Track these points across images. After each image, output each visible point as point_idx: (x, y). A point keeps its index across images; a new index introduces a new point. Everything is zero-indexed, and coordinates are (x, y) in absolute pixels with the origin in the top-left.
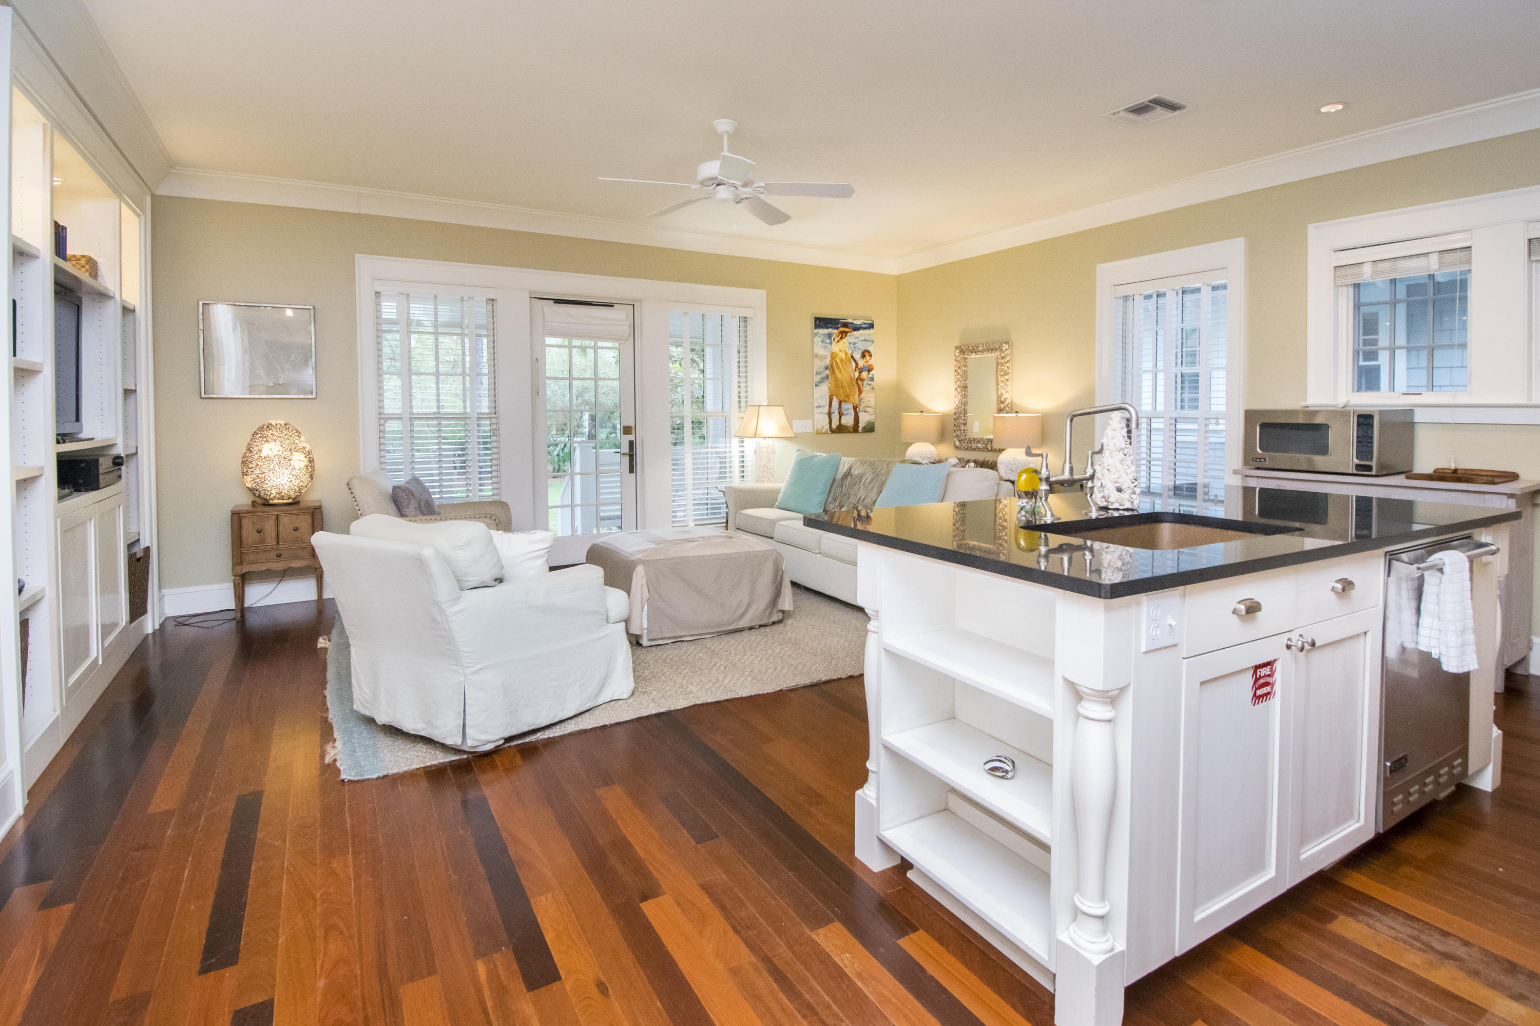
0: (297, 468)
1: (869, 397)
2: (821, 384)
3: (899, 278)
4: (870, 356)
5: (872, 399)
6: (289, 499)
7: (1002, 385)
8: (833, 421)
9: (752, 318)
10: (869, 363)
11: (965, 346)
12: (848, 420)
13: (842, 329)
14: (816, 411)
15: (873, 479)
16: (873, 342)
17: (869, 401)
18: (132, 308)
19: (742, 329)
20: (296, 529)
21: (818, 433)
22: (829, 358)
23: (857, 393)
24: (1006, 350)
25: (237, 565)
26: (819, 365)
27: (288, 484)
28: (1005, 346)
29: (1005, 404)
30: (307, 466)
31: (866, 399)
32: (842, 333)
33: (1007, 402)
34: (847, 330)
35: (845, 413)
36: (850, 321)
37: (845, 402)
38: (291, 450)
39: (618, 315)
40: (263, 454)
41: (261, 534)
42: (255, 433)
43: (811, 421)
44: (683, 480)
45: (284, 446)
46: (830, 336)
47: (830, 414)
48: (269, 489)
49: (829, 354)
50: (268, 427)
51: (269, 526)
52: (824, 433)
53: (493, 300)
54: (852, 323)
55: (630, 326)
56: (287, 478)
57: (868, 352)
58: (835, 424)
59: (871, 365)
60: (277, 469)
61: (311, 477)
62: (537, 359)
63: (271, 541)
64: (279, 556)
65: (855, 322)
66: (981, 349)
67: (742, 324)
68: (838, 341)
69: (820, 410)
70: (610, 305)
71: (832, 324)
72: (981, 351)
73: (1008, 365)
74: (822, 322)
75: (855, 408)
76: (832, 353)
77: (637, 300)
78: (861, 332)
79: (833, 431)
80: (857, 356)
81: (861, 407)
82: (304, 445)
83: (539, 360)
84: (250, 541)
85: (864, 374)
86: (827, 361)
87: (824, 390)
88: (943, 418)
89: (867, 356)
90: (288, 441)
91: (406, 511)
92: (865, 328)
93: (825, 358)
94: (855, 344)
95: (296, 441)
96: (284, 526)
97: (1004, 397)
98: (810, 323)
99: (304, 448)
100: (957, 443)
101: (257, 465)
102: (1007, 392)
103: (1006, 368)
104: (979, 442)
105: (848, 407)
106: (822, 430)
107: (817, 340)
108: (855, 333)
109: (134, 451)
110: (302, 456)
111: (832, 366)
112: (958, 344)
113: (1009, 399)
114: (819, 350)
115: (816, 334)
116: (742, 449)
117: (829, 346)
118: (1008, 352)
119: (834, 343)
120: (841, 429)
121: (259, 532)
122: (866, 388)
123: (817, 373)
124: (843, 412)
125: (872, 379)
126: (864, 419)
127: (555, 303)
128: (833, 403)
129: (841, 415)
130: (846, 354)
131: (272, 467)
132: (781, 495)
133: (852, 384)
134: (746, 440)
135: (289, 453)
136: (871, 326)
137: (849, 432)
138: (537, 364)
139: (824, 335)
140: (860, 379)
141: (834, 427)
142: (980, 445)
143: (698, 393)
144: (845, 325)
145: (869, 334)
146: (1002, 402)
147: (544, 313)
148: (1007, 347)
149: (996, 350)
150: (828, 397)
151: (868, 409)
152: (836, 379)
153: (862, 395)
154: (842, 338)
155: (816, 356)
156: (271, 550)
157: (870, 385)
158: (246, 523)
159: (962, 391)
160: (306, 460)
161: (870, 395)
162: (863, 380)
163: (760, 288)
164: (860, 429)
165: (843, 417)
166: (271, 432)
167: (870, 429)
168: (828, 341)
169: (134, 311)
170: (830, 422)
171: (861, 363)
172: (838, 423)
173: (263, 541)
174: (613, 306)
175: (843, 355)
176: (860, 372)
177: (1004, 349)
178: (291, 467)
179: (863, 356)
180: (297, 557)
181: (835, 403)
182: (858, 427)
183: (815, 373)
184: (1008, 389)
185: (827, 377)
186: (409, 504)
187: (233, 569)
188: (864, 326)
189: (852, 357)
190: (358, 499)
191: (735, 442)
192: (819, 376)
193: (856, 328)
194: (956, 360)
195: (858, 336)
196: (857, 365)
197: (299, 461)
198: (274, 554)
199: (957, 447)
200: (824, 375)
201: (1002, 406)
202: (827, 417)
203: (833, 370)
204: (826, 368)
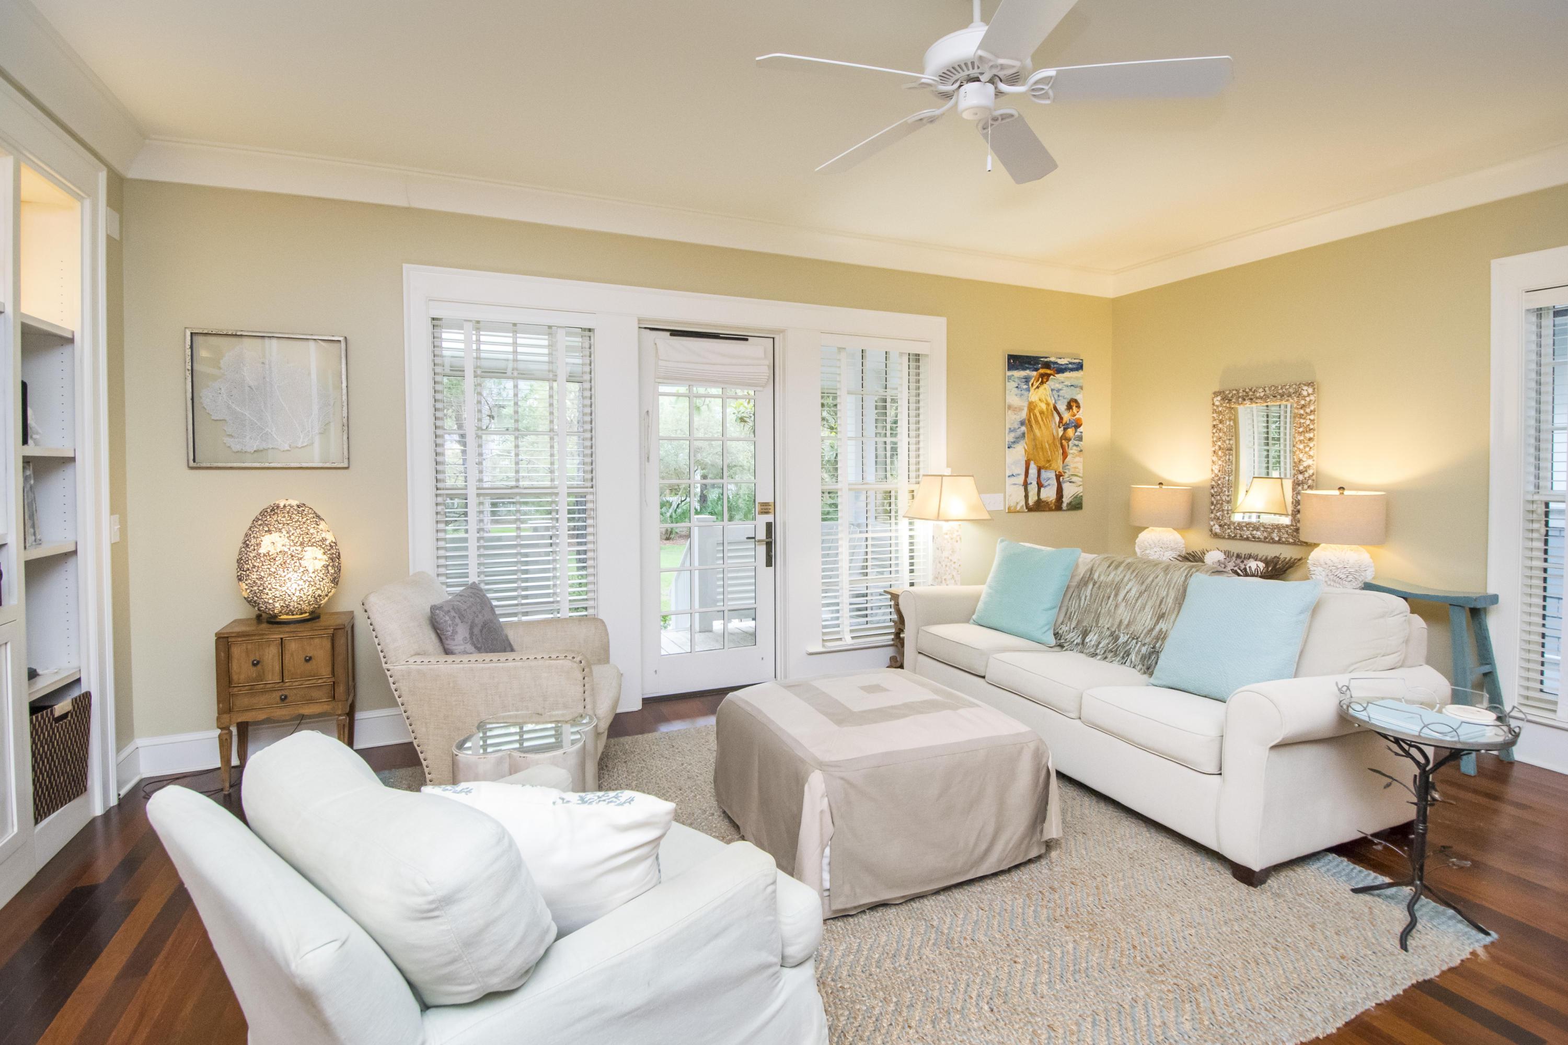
0: (311, 570)
1: (1075, 463)
2: (1015, 446)
3: (1116, 302)
4: (1078, 407)
5: (1080, 466)
6: (301, 614)
7: (1301, 446)
8: (1030, 494)
9: (926, 356)
10: (1077, 416)
11: (1230, 391)
12: (1049, 494)
13: (1042, 371)
14: (1009, 481)
15: (1141, 594)
16: (1081, 388)
17: (1076, 468)
18: (70, 336)
19: (913, 371)
20: (308, 660)
21: (1010, 511)
22: (1026, 409)
23: (1061, 457)
24: (1309, 395)
25: (225, 713)
26: (1013, 419)
27: (297, 594)
28: (1306, 390)
29: (1307, 475)
30: (327, 567)
31: (1072, 465)
32: (1042, 376)
33: (1310, 472)
34: (1048, 372)
35: (1046, 484)
36: (1053, 359)
37: (1046, 468)
38: (302, 544)
39: (755, 350)
40: (262, 551)
41: (259, 666)
42: (257, 519)
43: (1002, 495)
44: (837, 576)
45: (293, 537)
46: (1027, 380)
47: (1026, 485)
48: (271, 601)
49: (1026, 404)
50: (273, 510)
51: (270, 654)
52: (1018, 512)
53: (590, 330)
54: (1056, 363)
55: (769, 366)
56: (295, 586)
57: (1076, 401)
58: (1032, 499)
59: (1079, 419)
60: (280, 572)
61: (335, 581)
62: (648, 412)
63: (272, 677)
64: (284, 699)
65: (1060, 361)
66: (1262, 394)
67: (913, 364)
68: (1038, 387)
69: (1013, 480)
70: (744, 339)
71: (1030, 364)
72: (1261, 398)
73: (1312, 417)
74: (1017, 362)
75: (1058, 477)
76: (1030, 404)
77: (782, 331)
78: (1067, 374)
79: (1030, 509)
80: (1062, 407)
81: (1066, 475)
82: (324, 535)
83: (650, 413)
84: (242, 677)
85: (1070, 432)
86: (1024, 414)
87: (1019, 453)
88: (1193, 494)
89: (1074, 407)
90: (298, 531)
91: (451, 644)
92: (1072, 370)
93: (1021, 409)
94: (1058, 391)
95: (312, 531)
96: (292, 655)
97: (1305, 464)
98: (1002, 362)
99: (324, 540)
100: (1217, 529)
101: (254, 566)
102: (1311, 457)
103: (1308, 422)
104: (1257, 529)
105: (1049, 476)
106: (1016, 507)
107: (1011, 385)
108: (1060, 376)
109: (72, 548)
110: (319, 553)
111: (1029, 421)
112: (1217, 390)
113: (1314, 467)
114: (1013, 399)
115: (1010, 378)
116: (911, 533)
117: (1026, 393)
118: (1312, 398)
119: (1032, 390)
120: (1040, 506)
121: (255, 664)
122: (1072, 451)
123: (1011, 431)
124: (1043, 482)
125: (1080, 438)
126: (1069, 492)
127: (671, 335)
128: (1031, 471)
129: (1040, 486)
130: (1048, 404)
131: (273, 570)
132: (980, 606)
133: (1055, 446)
134: (917, 522)
135: (299, 548)
136: (1079, 367)
137: (1051, 510)
138: (647, 417)
139: (1019, 378)
140: (1065, 438)
141: (1031, 502)
142: (1258, 534)
143: (829, 455)
144: (1047, 365)
145: (1077, 378)
146: (1301, 473)
147: (657, 349)
148: (1310, 391)
149: (1290, 396)
150: (1024, 463)
151: (1074, 479)
152: (1035, 438)
153: (1067, 460)
154: (1042, 383)
155: (1010, 407)
156: (273, 690)
157: (1077, 446)
158: (236, 651)
159: (1225, 455)
160: (325, 557)
161: (1078, 459)
162: (1069, 440)
163: (938, 315)
164: (1064, 506)
165: (1042, 489)
166: (275, 517)
167: (1076, 505)
168: (1025, 387)
169: (71, 341)
170: (1026, 497)
171: (1067, 416)
172: (1036, 498)
173: (260, 677)
174: (747, 340)
175: (1044, 406)
176: (1065, 429)
177: (1305, 393)
178: (302, 569)
179: (1069, 407)
180: (310, 701)
181: (1033, 471)
182: (1062, 502)
183: (1007, 430)
184: (1311, 453)
185: (1024, 434)
186: (455, 632)
187: (218, 719)
188: (1070, 366)
189: (1055, 409)
190: (377, 628)
191: (904, 524)
192: (1013, 435)
193: (1061, 370)
194: (1214, 411)
195: (1062, 379)
196: (1061, 418)
197: (315, 559)
198: (276, 695)
199: (1216, 536)
200: (1019, 433)
201: (1301, 477)
202: (1022, 489)
203: (1031, 426)
204: (1022, 423)
